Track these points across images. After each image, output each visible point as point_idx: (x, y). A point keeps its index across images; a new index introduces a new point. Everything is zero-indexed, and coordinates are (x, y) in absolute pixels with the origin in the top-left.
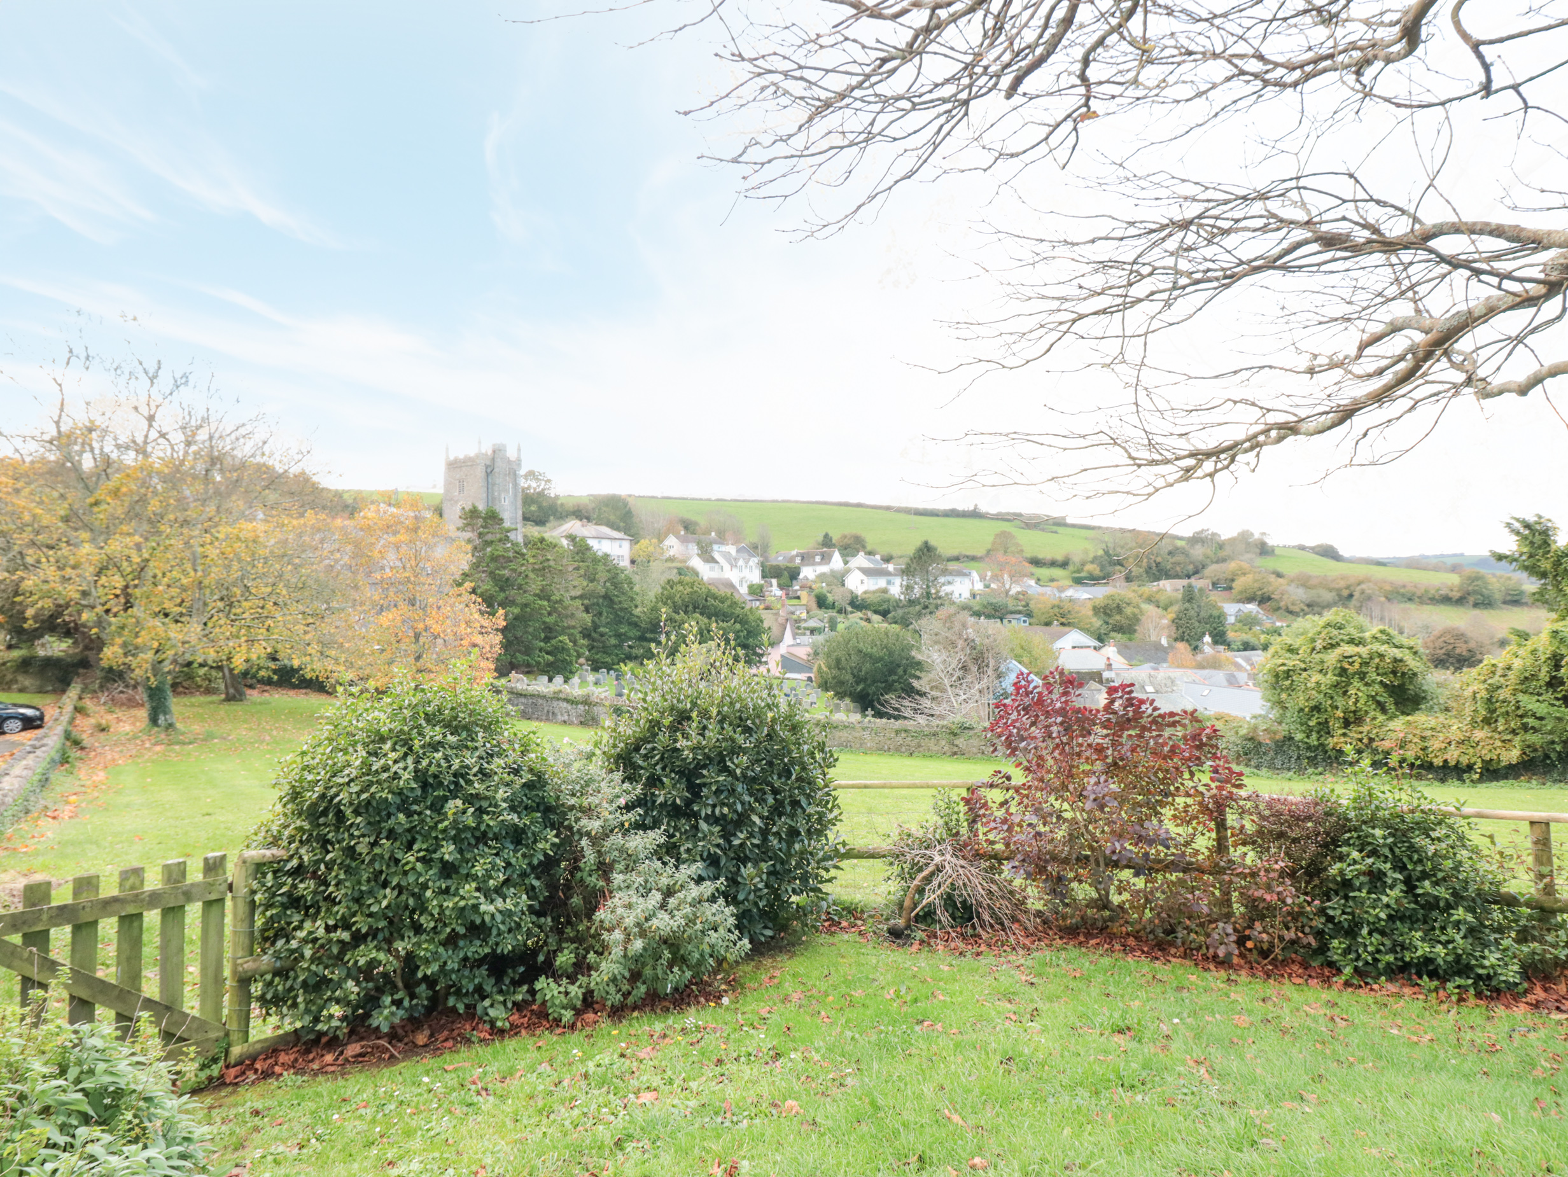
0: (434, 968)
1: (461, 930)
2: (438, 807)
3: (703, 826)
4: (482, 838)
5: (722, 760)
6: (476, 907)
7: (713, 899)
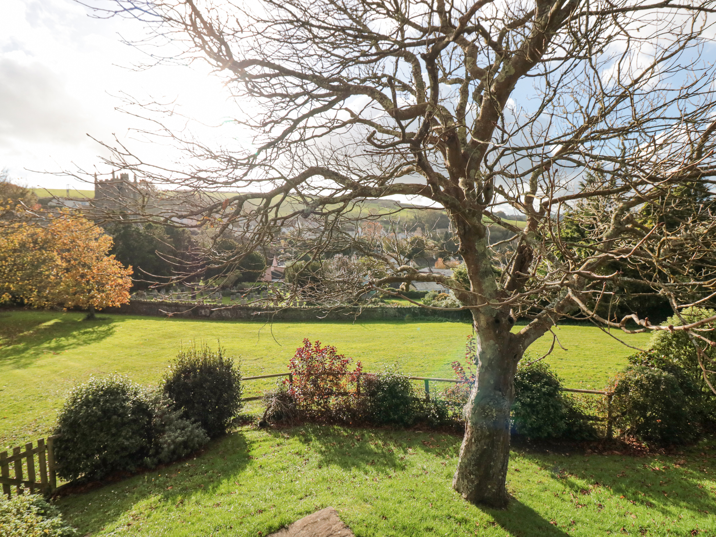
0: (112, 460)
1: (119, 450)
2: (109, 418)
3: (196, 405)
4: (124, 424)
5: (202, 385)
6: (123, 443)
7: (197, 428)
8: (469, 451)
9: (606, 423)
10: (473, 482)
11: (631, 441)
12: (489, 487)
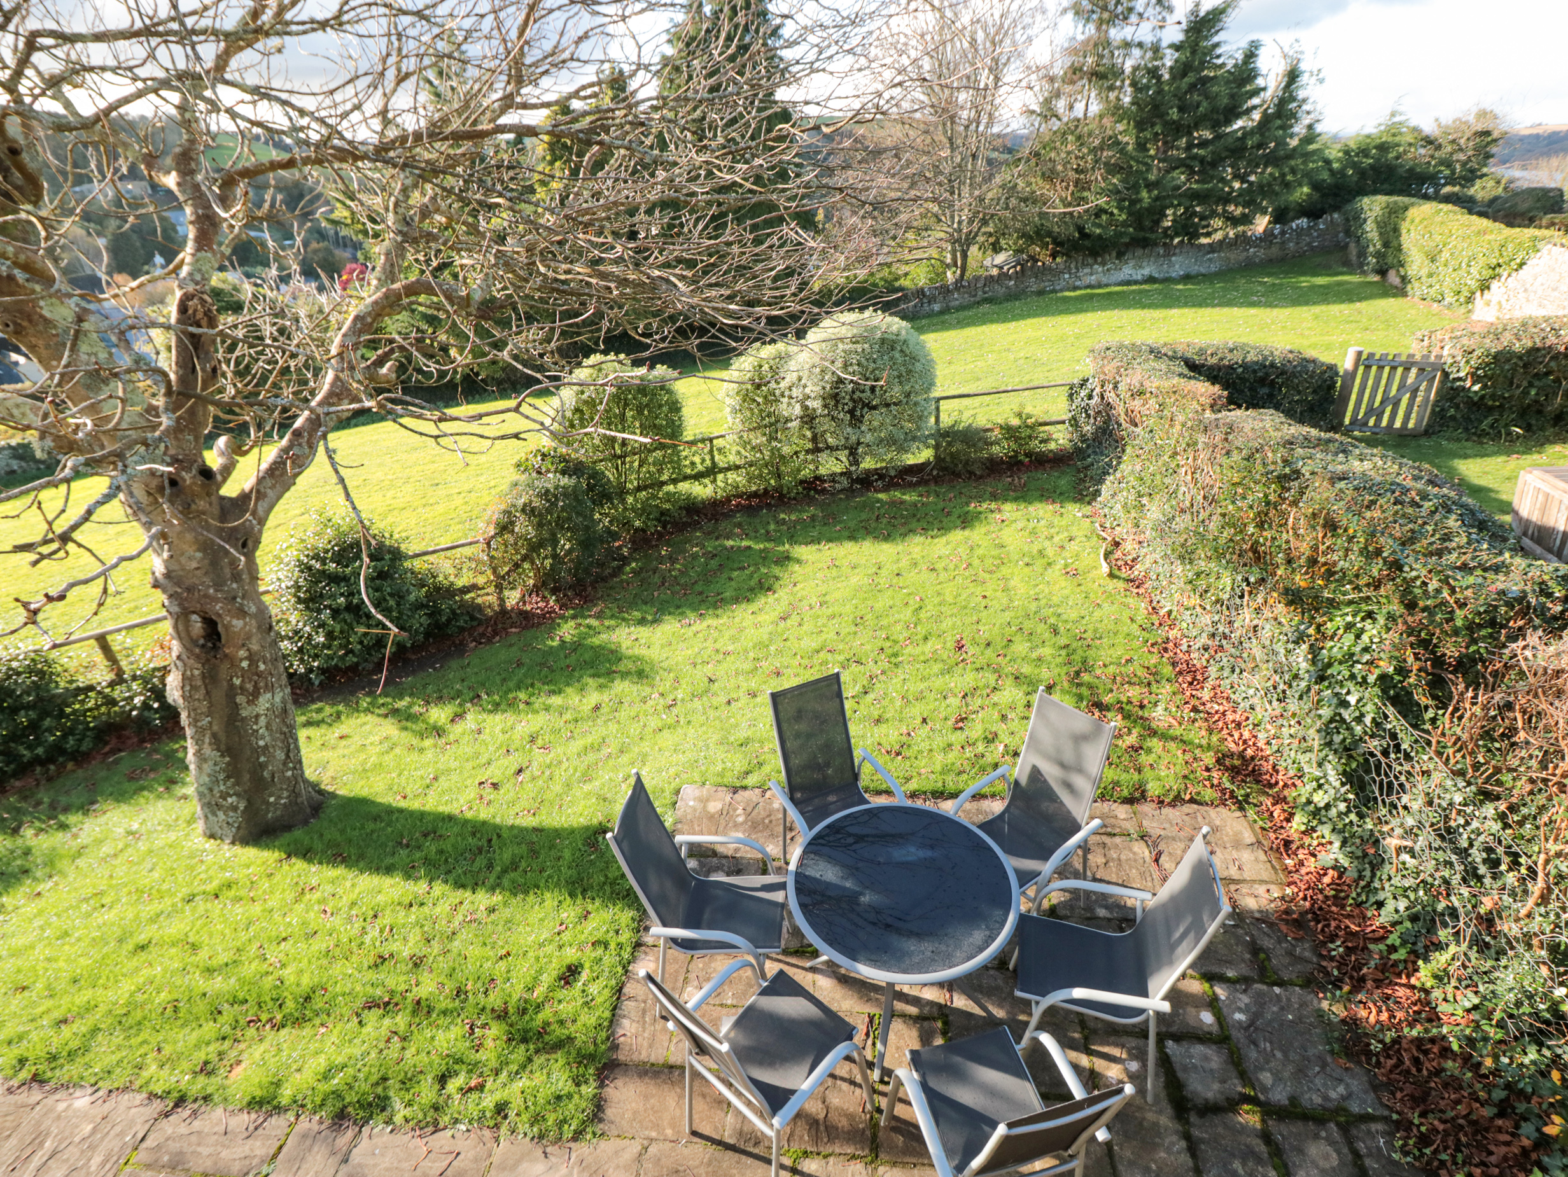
8: (205, 760)
9: (492, 589)
10: (235, 808)
11: (535, 604)
12: (272, 799)
